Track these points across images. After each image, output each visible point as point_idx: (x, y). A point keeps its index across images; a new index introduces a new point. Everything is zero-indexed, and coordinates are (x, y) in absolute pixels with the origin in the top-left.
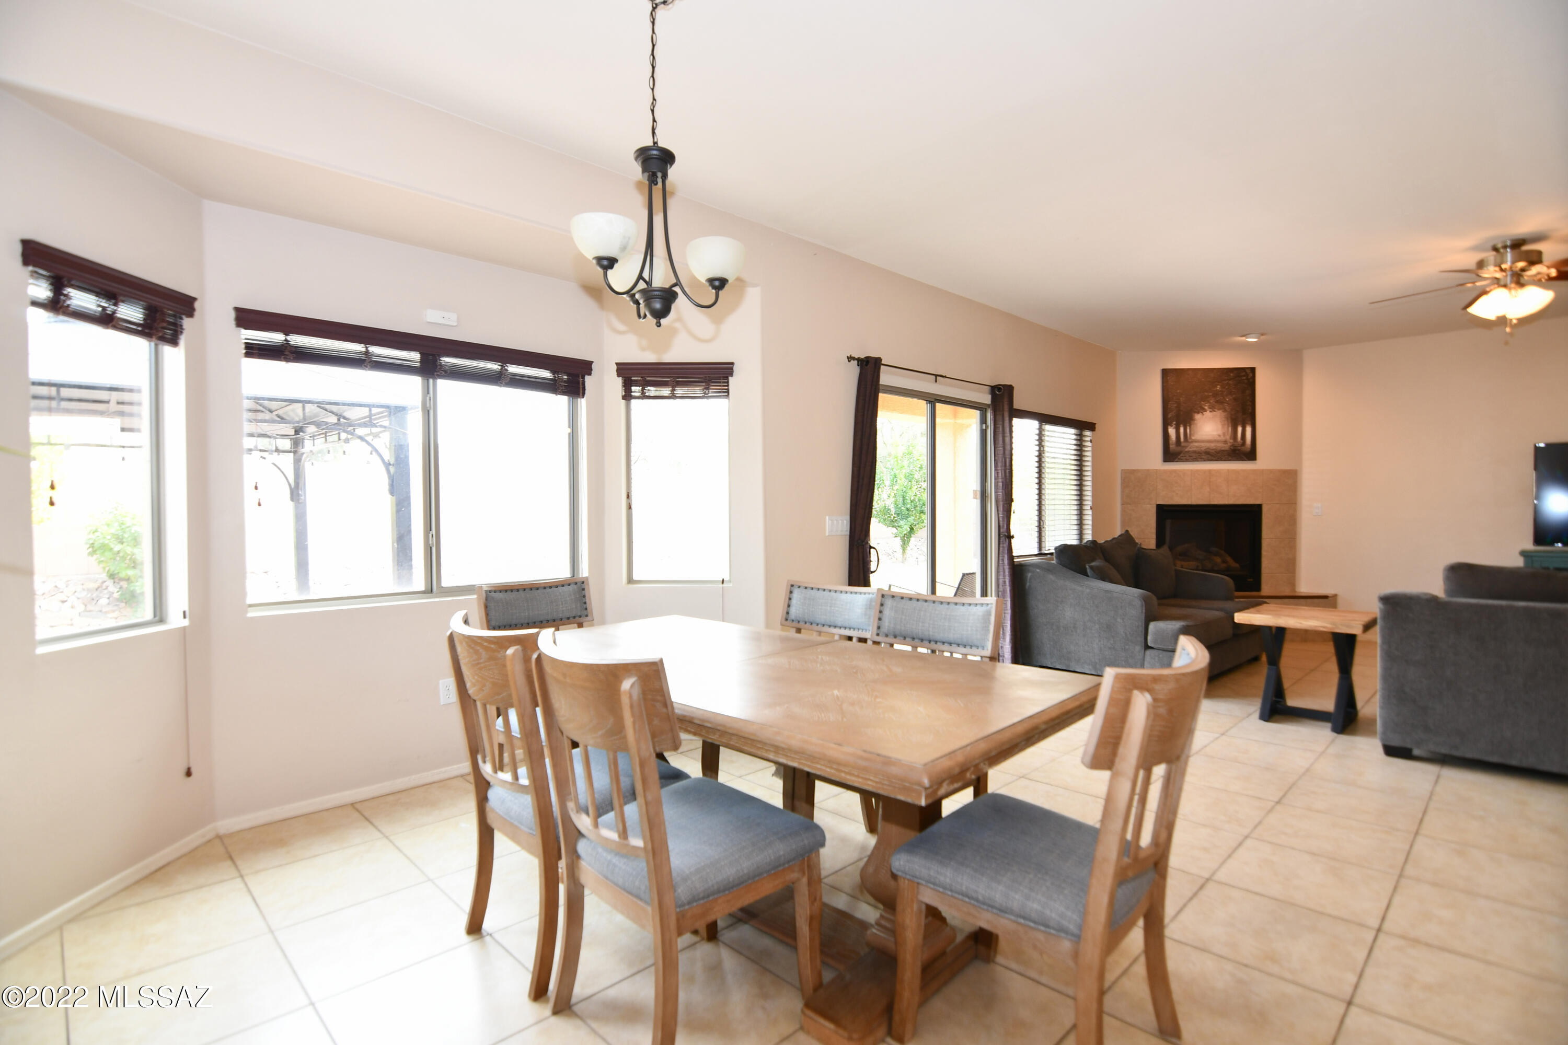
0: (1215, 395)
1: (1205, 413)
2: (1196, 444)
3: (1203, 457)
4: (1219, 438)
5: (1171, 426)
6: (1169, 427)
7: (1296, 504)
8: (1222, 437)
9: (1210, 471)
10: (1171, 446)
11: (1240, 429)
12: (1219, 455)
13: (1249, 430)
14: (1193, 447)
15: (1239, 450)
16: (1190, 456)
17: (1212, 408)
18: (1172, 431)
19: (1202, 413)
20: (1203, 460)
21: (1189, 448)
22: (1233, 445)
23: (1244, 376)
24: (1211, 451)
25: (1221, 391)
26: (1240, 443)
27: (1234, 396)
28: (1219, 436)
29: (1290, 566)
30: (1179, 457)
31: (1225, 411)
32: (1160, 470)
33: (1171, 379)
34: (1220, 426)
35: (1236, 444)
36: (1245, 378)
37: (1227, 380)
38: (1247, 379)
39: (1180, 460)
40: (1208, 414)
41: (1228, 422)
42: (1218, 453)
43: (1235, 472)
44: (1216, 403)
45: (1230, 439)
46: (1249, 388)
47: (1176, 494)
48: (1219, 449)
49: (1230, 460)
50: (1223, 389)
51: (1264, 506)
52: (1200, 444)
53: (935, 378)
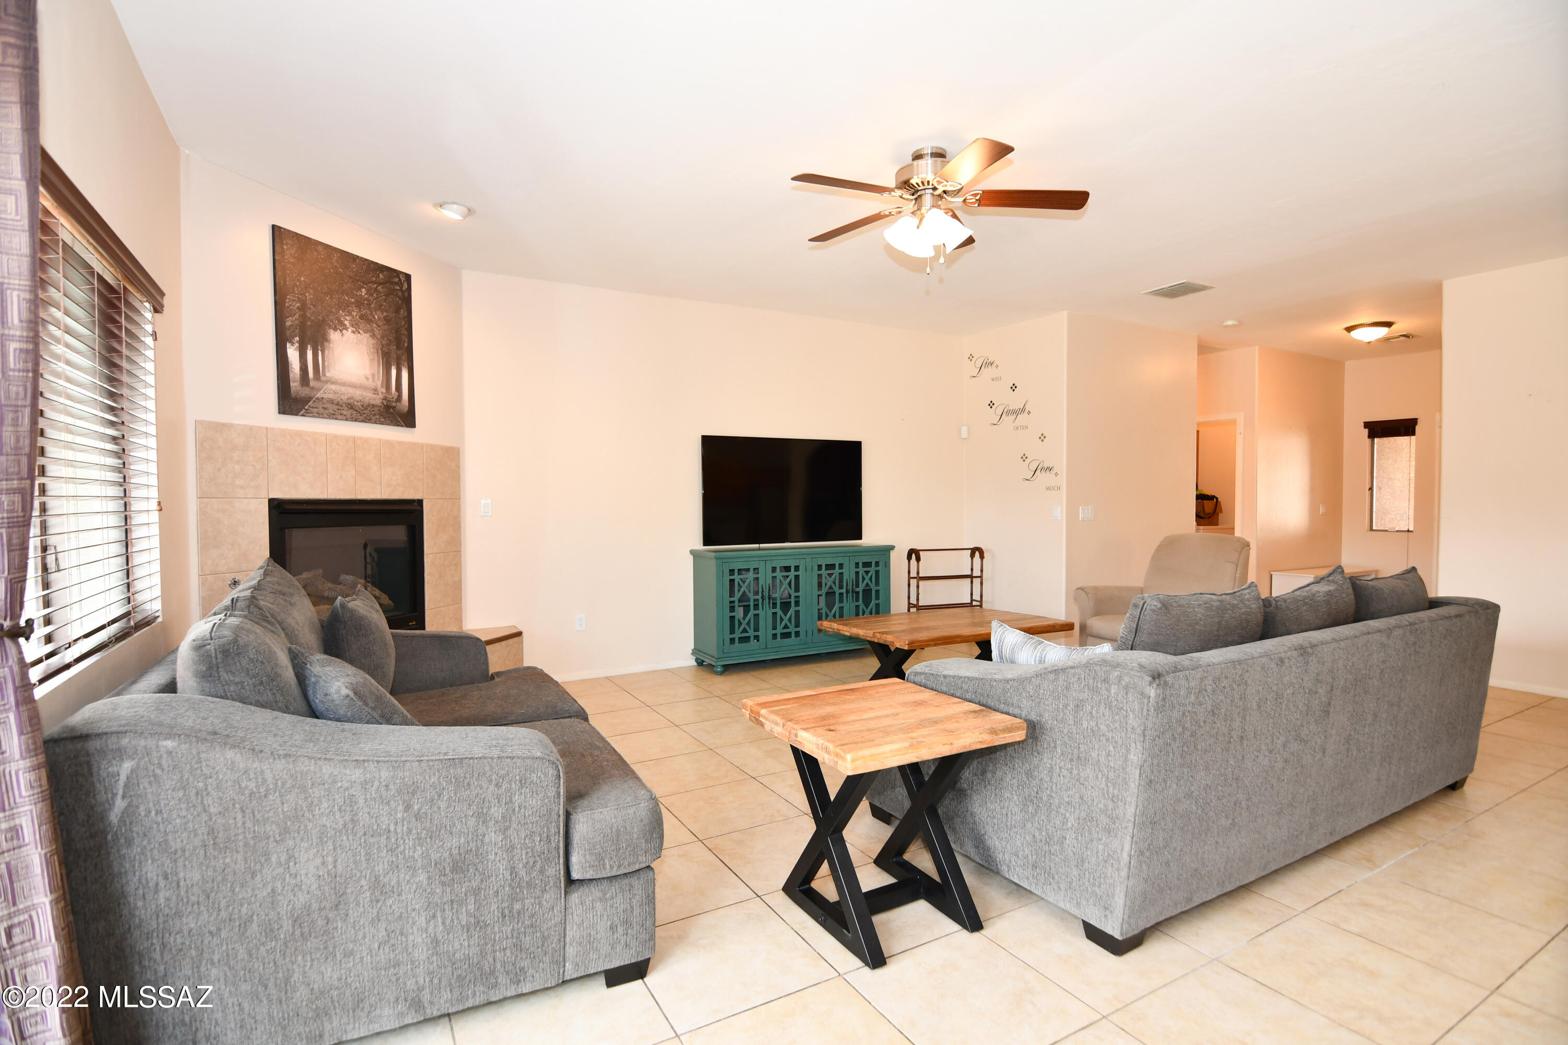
0: (359, 304)
1: (344, 331)
2: (333, 387)
3: (344, 412)
4: (366, 382)
5: (293, 344)
6: (288, 345)
7: (459, 499)
8: (371, 380)
9: (354, 439)
10: (292, 384)
11: (393, 372)
12: (366, 412)
13: (405, 377)
14: (327, 392)
15: (393, 408)
16: (323, 408)
17: (356, 328)
18: (293, 354)
19: (341, 331)
20: (344, 418)
21: (322, 392)
22: (385, 398)
23: (396, 284)
24: (356, 403)
25: (366, 299)
26: (396, 397)
27: (385, 314)
28: (367, 378)
29: (456, 593)
30: (307, 407)
31: (373, 336)
32: (272, 429)
33: (290, 252)
34: (367, 361)
35: (390, 397)
36: (398, 288)
37: (375, 283)
38: (401, 290)
39: (307, 413)
40: (348, 334)
41: (378, 356)
42: (366, 409)
43: (390, 444)
44: (362, 317)
45: (382, 387)
46: (404, 306)
47: (304, 479)
48: (366, 401)
49: (382, 423)
50: (372, 299)
51: (425, 502)
52: (339, 387)
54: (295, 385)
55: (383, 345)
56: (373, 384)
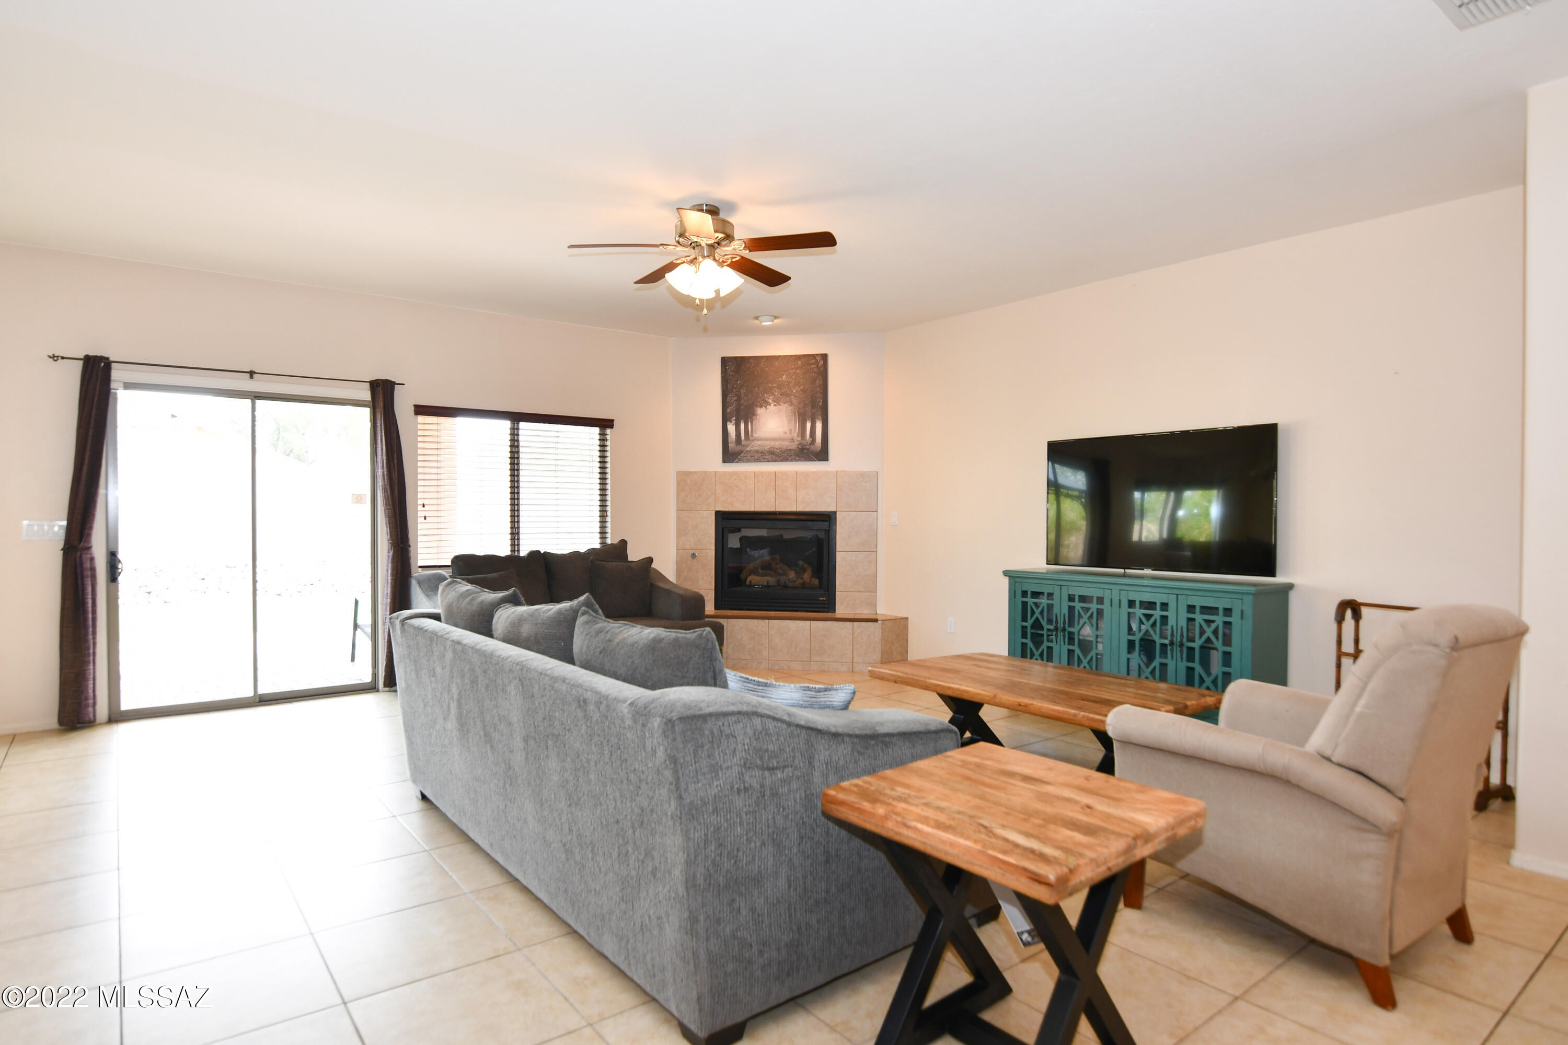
0: (781, 387)
1: (769, 406)
2: (759, 443)
3: (766, 457)
4: (784, 436)
5: (731, 422)
6: (729, 423)
7: (876, 511)
8: (788, 433)
9: (775, 473)
10: (730, 445)
11: (809, 425)
12: (784, 455)
13: (819, 426)
14: (755, 446)
15: (807, 449)
16: (751, 456)
17: (777, 402)
18: (731, 428)
19: (765, 407)
20: (767, 460)
21: (750, 446)
22: (800, 444)
23: (814, 364)
24: (776, 450)
25: (786, 382)
26: (809, 442)
27: (802, 387)
28: (785, 433)
29: (870, 585)
30: (740, 457)
31: (791, 404)
32: (719, 472)
33: (731, 368)
34: (785, 422)
35: (804, 442)
36: (815, 366)
37: (794, 368)
38: (818, 367)
39: (740, 461)
40: (772, 408)
41: (795, 416)
42: (784, 452)
43: (805, 474)
44: (782, 395)
45: (798, 436)
46: (820, 377)
47: (738, 499)
48: (784, 448)
49: (797, 461)
50: (791, 379)
51: (838, 514)
52: (762, 442)
53: (249, 374)
54: (732, 445)
55: (799, 409)
56: (790, 436)
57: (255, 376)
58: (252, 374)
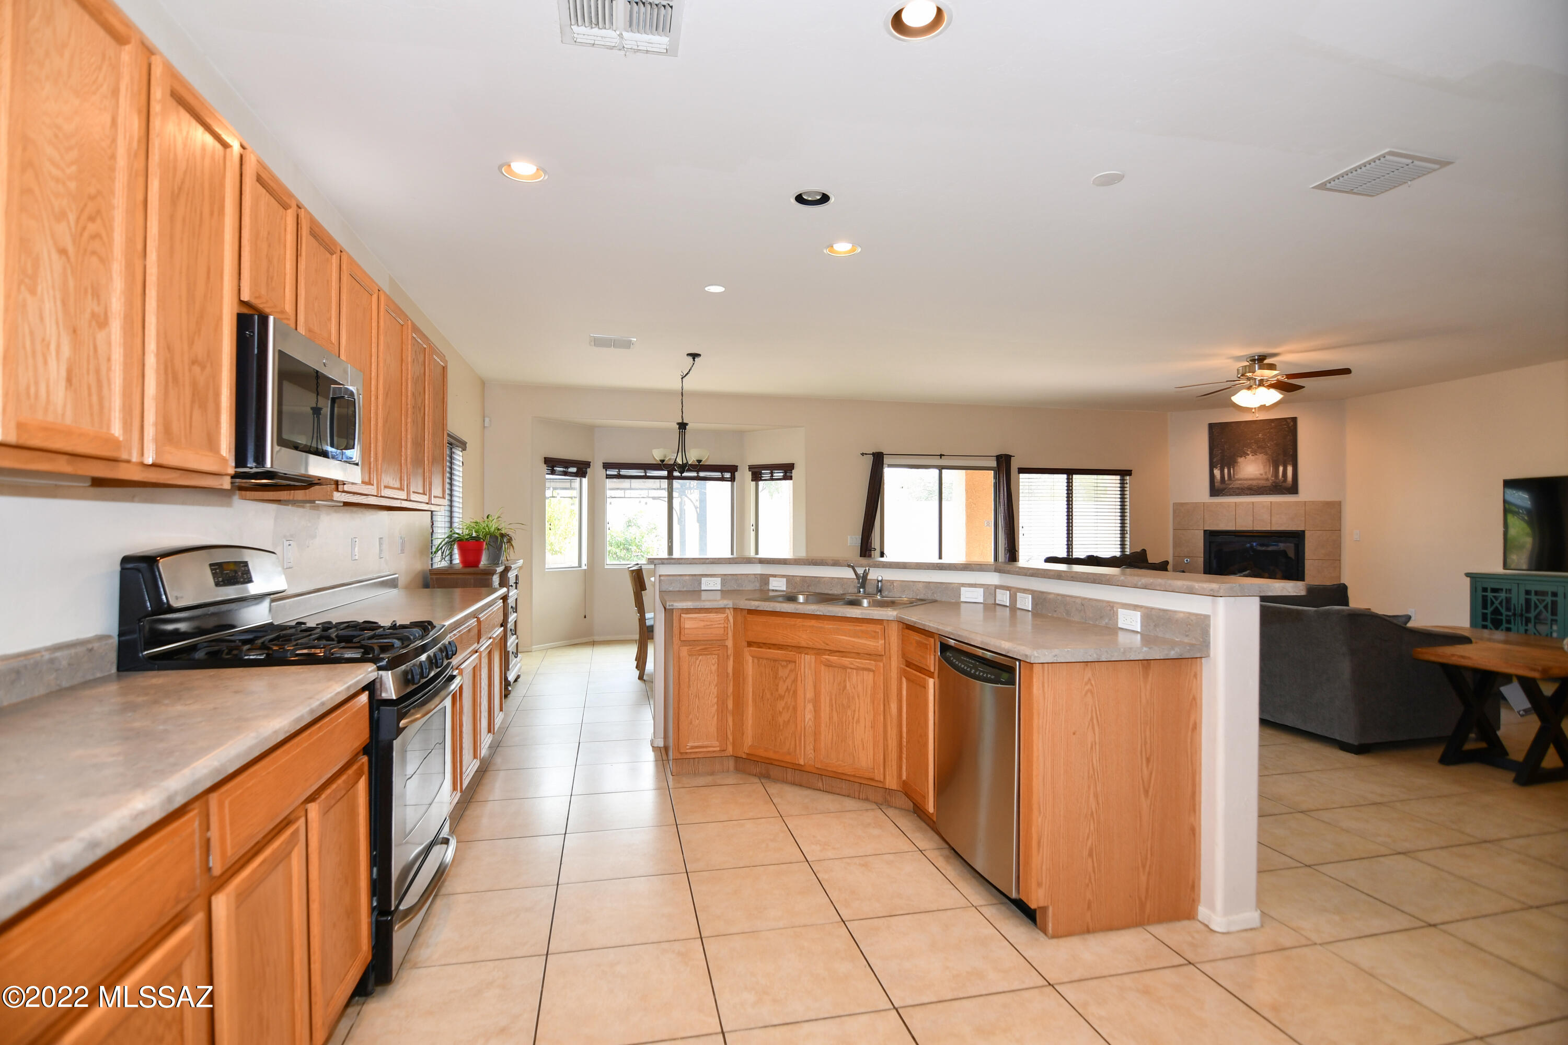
0: (1257, 442)
1: (1248, 456)
2: (1239, 482)
3: (1246, 492)
4: (1261, 477)
5: (1217, 468)
6: (1214, 469)
7: (1339, 531)
8: (1264, 475)
9: (1253, 503)
10: (1216, 484)
11: (1281, 469)
12: (1260, 490)
13: (1290, 470)
14: (1236, 484)
15: (1280, 486)
16: (1233, 492)
17: (1254, 453)
18: (1217, 472)
19: (1245, 457)
20: (1246, 494)
21: (1232, 485)
22: (1274, 482)
23: (1285, 425)
24: (1254, 487)
25: (1261, 439)
26: (1281, 481)
27: (1275, 442)
28: (1261, 475)
30: (1224, 492)
31: (1266, 454)
32: (1207, 503)
33: (1216, 431)
34: (1262, 467)
35: (1277, 481)
36: (1285, 426)
37: (1270, 429)
38: (1289, 427)
39: (1224, 495)
40: (1250, 457)
41: (1269, 463)
42: (1260, 488)
43: (1279, 504)
44: (1258, 448)
45: (1272, 476)
46: (1290, 434)
47: (1222, 522)
48: (1261, 485)
49: (1271, 494)
50: (1265, 437)
51: (1306, 533)
52: (1242, 482)
53: (939, 457)
54: (1217, 484)
55: (1273, 458)
57: (942, 457)
58: (941, 456)
